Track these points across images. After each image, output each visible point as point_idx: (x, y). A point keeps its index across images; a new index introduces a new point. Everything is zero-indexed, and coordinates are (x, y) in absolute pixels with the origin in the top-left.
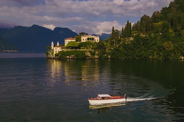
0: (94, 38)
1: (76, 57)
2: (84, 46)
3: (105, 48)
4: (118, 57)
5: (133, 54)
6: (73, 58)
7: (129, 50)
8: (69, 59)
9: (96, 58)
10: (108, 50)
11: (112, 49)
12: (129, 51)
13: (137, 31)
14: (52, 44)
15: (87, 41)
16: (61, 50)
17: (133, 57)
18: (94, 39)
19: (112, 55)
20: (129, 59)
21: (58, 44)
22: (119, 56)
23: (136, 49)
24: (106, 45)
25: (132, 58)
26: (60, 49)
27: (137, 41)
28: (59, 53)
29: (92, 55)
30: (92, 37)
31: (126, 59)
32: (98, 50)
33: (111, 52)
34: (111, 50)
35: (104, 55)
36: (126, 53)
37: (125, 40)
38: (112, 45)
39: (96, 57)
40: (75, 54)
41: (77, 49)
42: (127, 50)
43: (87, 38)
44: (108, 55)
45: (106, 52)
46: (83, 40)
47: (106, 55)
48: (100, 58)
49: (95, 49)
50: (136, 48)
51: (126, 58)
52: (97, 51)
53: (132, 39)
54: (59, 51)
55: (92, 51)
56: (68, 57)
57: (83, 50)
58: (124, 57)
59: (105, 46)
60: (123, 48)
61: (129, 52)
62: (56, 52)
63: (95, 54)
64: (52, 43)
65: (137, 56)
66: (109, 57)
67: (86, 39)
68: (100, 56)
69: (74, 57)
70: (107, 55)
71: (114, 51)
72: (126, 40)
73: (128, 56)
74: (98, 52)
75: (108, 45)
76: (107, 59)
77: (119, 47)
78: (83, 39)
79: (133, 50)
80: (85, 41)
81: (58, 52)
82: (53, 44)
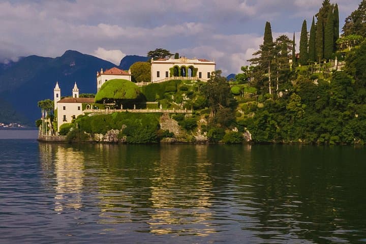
0: (195, 66)
1: (125, 138)
2: (158, 96)
3: (234, 105)
4: (282, 138)
5: (341, 124)
6: (116, 139)
7: (324, 108)
8: (104, 143)
9: (200, 142)
10: (243, 110)
11: (260, 105)
12: (324, 112)
13: (359, 34)
14: (55, 93)
15: (169, 79)
16: (81, 113)
17: (341, 138)
18: (197, 69)
19: (259, 128)
20: (323, 143)
21: (76, 92)
22: (286, 132)
23: (352, 105)
24: (240, 93)
25: (334, 141)
26: (79, 108)
27: (358, 73)
28: (73, 122)
29: (185, 131)
30: (187, 65)
31: (314, 143)
32: (208, 112)
33: (255, 119)
34: (254, 109)
35: (227, 132)
36: (312, 123)
37: (310, 70)
38: (259, 93)
39: (200, 137)
40: (124, 126)
41: (132, 108)
42: (318, 111)
43: (170, 69)
44: (244, 131)
45: (238, 119)
46: (158, 76)
47: (235, 130)
48: (212, 143)
49: (196, 108)
50: (355, 102)
51: (312, 139)
52: (203, 113)
53: (337, 66)
54: (74, 117)
55: (184, 114)
56: (101, 136)
57: (151, 111)
58: (303, 137)
59: (236, 95)
60: (303, 101)
61: (325, 117)
62: (65, 120)
63: (196, 126)
64: (57, 90)
65: (356, 135)
66: (248, 136)
67: (167, 73)
68: (214, 133)
69: (119, 136)
70: (242, 130)
71: (266, 112)
72: (316, 69)
73: (320, 133)
74: (206, 117)
75: (247, 94)
76: (241, 144)
77: (286, 97)
78: (158, 73)
79: (341, 108)
80: (163, 78)
81: (69, 120)
82: (59, 93)
